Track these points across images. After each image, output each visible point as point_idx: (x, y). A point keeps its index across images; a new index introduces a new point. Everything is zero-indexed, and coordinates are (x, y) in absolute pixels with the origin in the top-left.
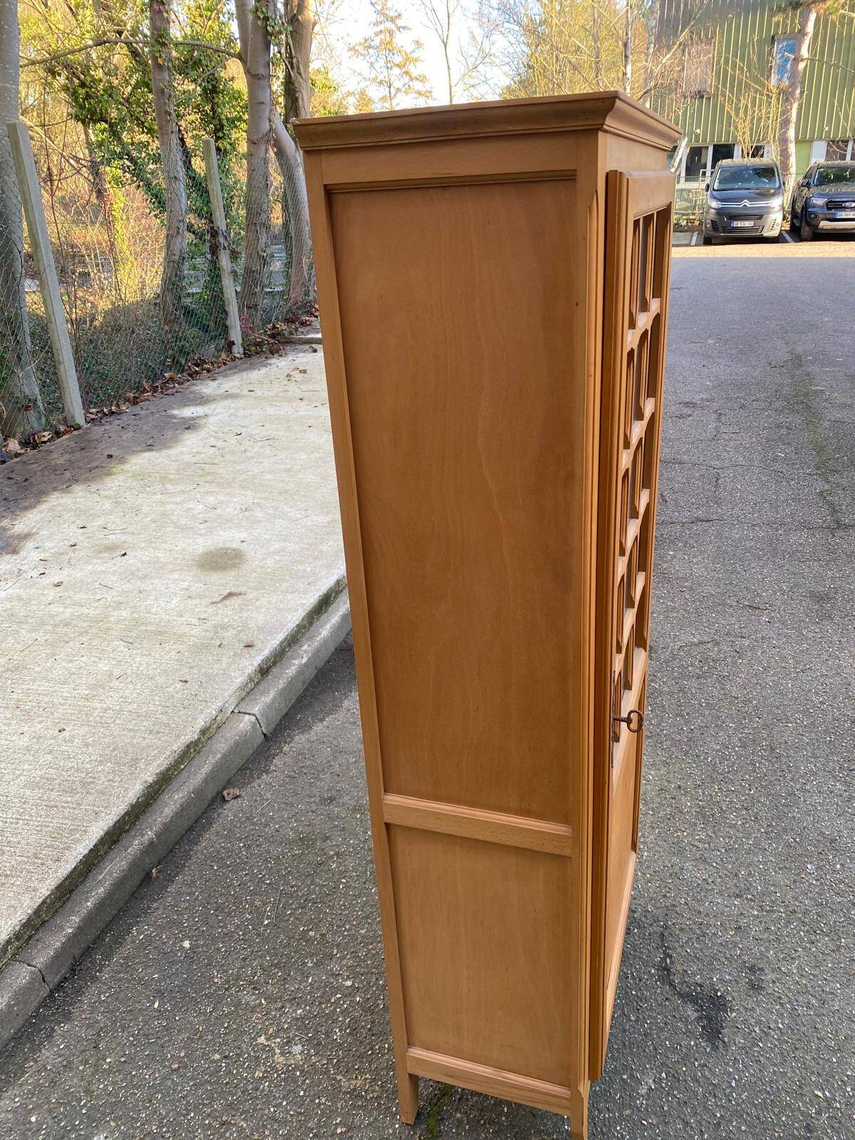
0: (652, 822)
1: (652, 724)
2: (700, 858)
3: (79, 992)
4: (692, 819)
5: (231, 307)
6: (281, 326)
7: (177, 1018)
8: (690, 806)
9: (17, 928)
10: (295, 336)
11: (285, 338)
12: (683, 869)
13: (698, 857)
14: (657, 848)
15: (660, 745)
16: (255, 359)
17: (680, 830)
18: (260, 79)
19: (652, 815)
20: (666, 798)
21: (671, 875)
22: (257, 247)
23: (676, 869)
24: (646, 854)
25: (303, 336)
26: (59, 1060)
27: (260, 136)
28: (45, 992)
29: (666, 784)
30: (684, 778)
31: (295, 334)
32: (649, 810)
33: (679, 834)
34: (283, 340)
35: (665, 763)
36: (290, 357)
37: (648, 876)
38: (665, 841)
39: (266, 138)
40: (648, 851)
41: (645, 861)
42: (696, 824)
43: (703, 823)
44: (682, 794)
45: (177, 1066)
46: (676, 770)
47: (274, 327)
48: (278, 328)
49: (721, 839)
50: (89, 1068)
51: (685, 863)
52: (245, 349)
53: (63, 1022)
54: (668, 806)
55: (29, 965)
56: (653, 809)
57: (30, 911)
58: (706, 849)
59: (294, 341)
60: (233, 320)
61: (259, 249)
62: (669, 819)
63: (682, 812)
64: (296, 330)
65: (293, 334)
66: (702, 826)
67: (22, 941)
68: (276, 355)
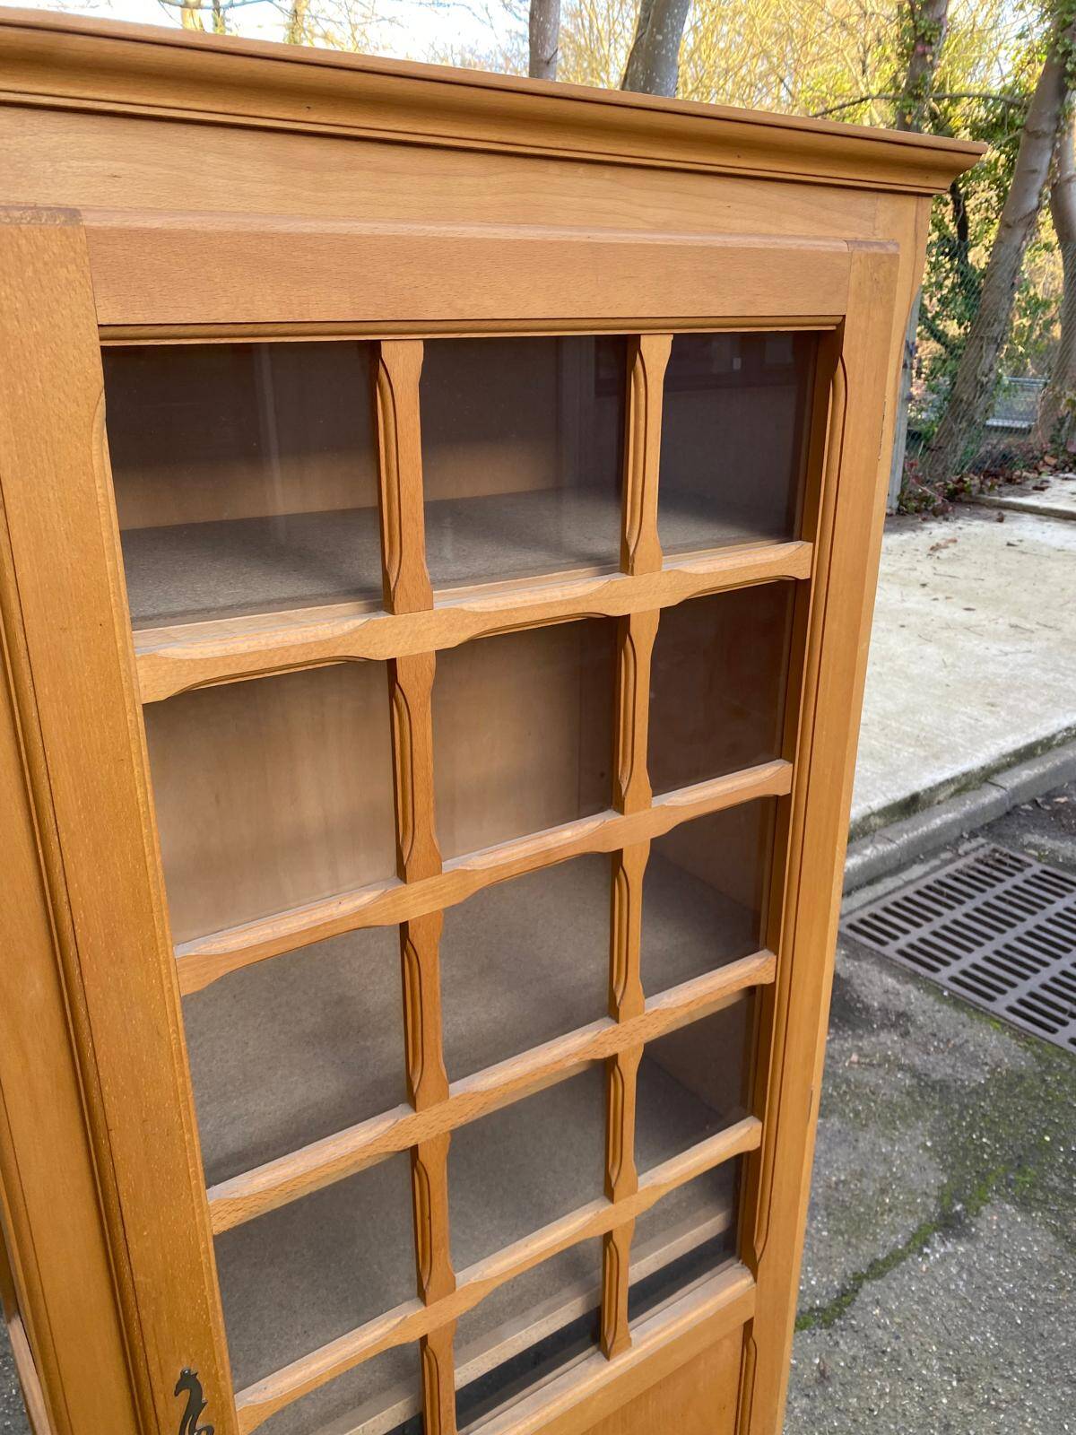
6: (972, 480)
10: (985, 496)
11: (971, 496)
16: (909, 520)
18: (1038, 137)
22: (976, 368)
25: (998, 498)
27: (1021, 215)
31: (987, 493)
34: (967, 499)
36: (960, 523)
39: (1028, 220)
47: (961, 480)
48: (965, 482)
52: (901, 503)
59: (981, 501)
61: (979, 372)
64: (991, 488)
65: (984, 493)
68: (941, 518)
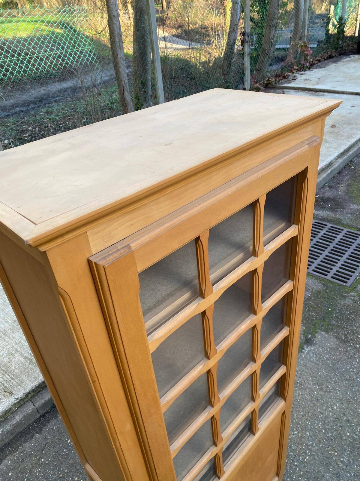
0: (321, 438)
1: (354, 372)
2: (336, 474)
3: (49, 421)
4: (345, 445)
5: (247, 71)
6: (272, 79)
7: (72, 452)
8: (348, 436)
9: (34, 388)
11: (273, 85)
12: (323, 477)
13: (336, 472)
14: (316, 457)
15: (351, 388)
17: (334, 450)
19: (324, 433)
20: (337, 425)
21: (315, 478)
22: (269, 37)
23: (319, 476)
24: (307, 458)
25: (281, 85)
26: (30, 450)
28: (38, 416)
29: (342, 415)
30: (354, 415)
31: (277, 83)
32: (323, 429)
33: (333, 452)
35: (348, 401)
37: (302, 473)
38: (323, 454)
40: (309, 457)
41: (305, 462)
42: (345, 450)
43: (350, 451)
44: (348, 426)
45: (61, 476)
46: (352, 408)
47: (268, 80)
48: (270, 80)
49: (355, 466)
50: (36, 460)
51: (326, 473)
53: (38, 434)
54: (336, 431)
55: (34, 405)
56: (326, 429)
57: (40, 382)
58: (343, 469)
59: (276, 87)
60: (247, 78)
61: (270, 39)
62: (332, 440)
63: (341, 438)
66: (349, 453)
67: (36, 393)
